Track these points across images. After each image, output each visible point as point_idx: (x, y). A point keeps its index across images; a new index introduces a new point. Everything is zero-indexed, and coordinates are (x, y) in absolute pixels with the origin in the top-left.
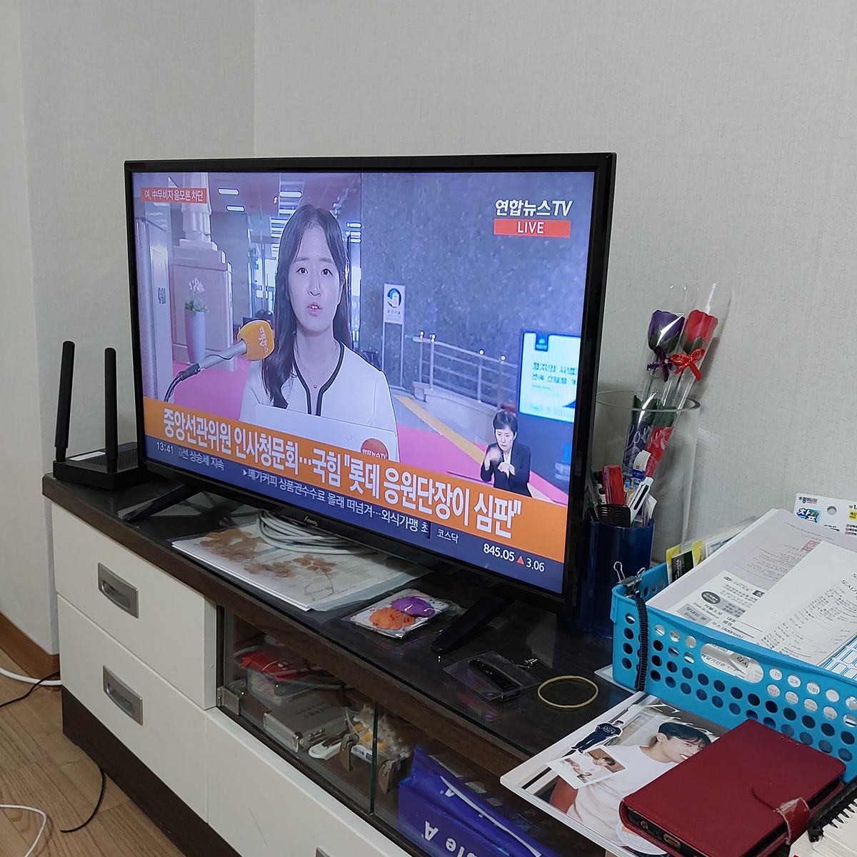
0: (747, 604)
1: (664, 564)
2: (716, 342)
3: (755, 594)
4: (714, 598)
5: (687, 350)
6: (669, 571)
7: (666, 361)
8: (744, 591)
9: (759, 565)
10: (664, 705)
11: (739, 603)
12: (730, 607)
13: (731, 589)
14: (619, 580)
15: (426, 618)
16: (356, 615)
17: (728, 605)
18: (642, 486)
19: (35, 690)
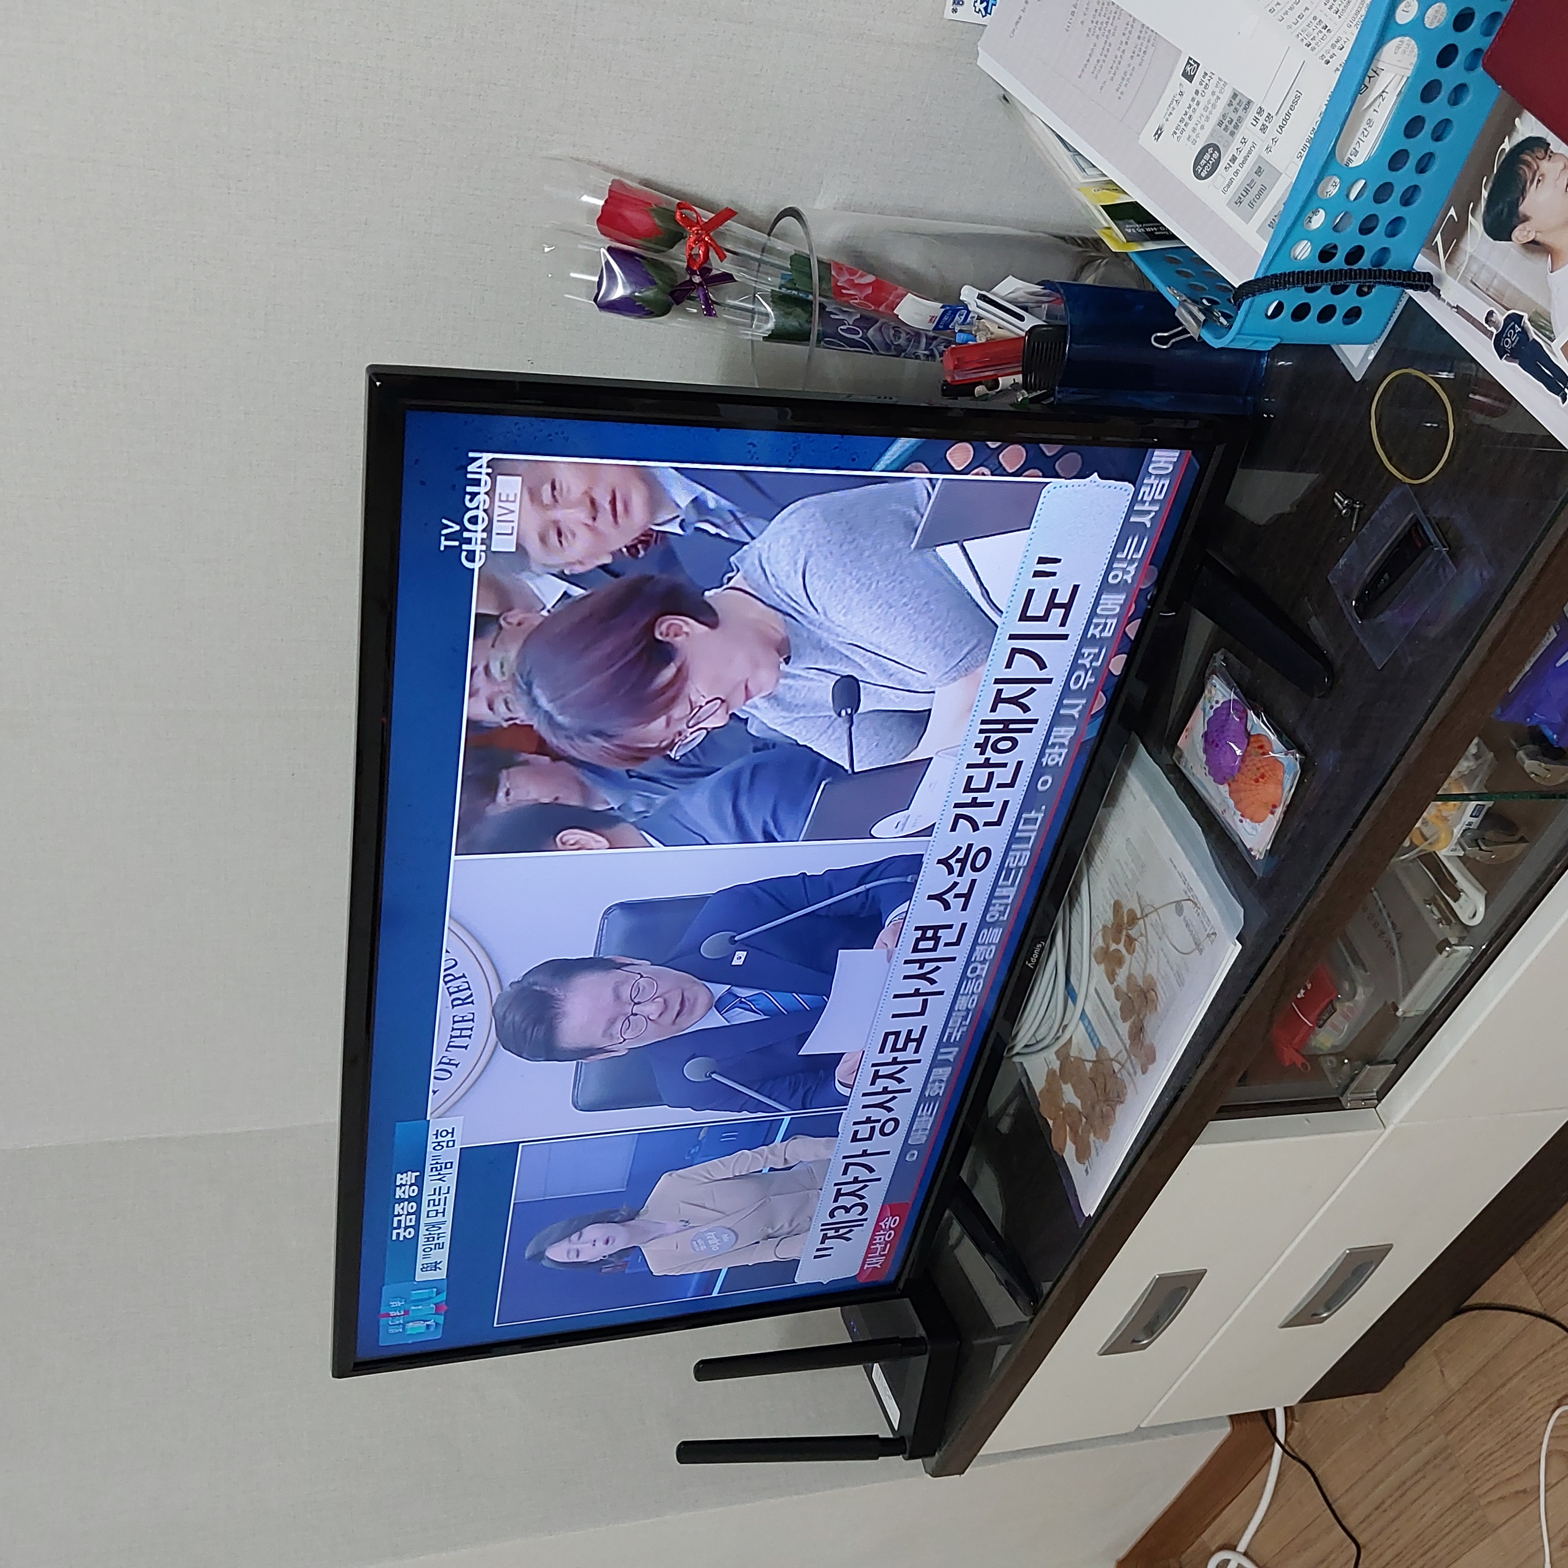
0: (1217, 90)
1: (1136, 259)
2: (647, 183)
3: (1190, 78)
4: (1207, 157)
5: (676, 238)
6: (1151, 246)
7: (697, 279)
8: (1186, 101)
9: (1118, 78)
10: (1438, 238)
11: (1214, 106)
12: (1226, 122)
13: (1182, 125)
14: (1191, 337)
15: (1251, 713)
16: (1249, 851)
17: (1223, 126)
18: (978, 306)
19: (1293, 1450)
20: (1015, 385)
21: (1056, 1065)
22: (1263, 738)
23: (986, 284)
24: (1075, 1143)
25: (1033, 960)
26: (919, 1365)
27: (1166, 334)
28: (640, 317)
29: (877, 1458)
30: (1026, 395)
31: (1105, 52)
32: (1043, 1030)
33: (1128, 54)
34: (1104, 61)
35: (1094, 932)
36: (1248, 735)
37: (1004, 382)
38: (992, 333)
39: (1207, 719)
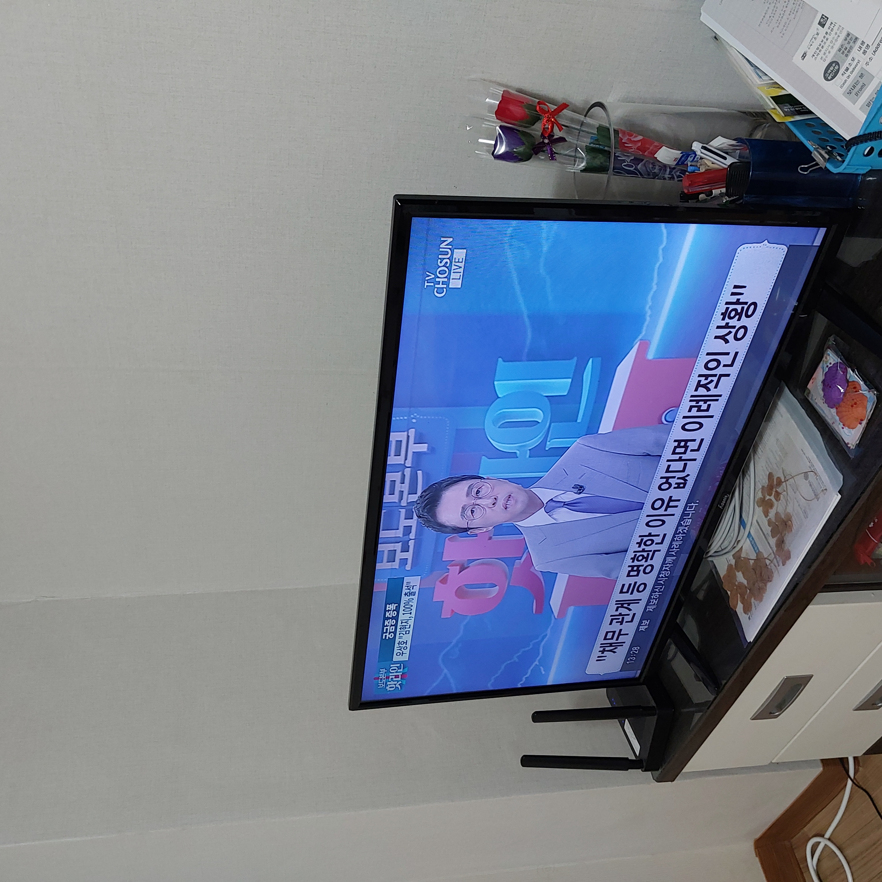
0: (838, 32)
1: (790, 125)
2: (520, 91)
3: (822, 25)
4: (832, 68)
5: (536, 119)
6: (798, 118)
7: (546, 141)
8: (820, 37)
9: (781, 26)
11: (836, 40)
12: (843, 49)
13: (818, 51)
14: (821, 167)
15: (849, 370)
16: (847, 444)
17: (841, 51)
18: (701, 153)
19: (858, 783)
20: (722, 195)
21: (733, 562)
22: (856, 383)
23: (705, 141)
24: (742, 603)
25: (723, 504)
26: (652, 721)
27: (806, 166)
28: (515, 162)
29: (627, 770)
30: (728, 199)
31: (774, 12)
32: (726, 543)
33: (787, 13)
34: (773, 17)
35: (757, 490)
36: (848, 381)
37: (716, 192)
38: (708, 166)
39: (824, 373)
